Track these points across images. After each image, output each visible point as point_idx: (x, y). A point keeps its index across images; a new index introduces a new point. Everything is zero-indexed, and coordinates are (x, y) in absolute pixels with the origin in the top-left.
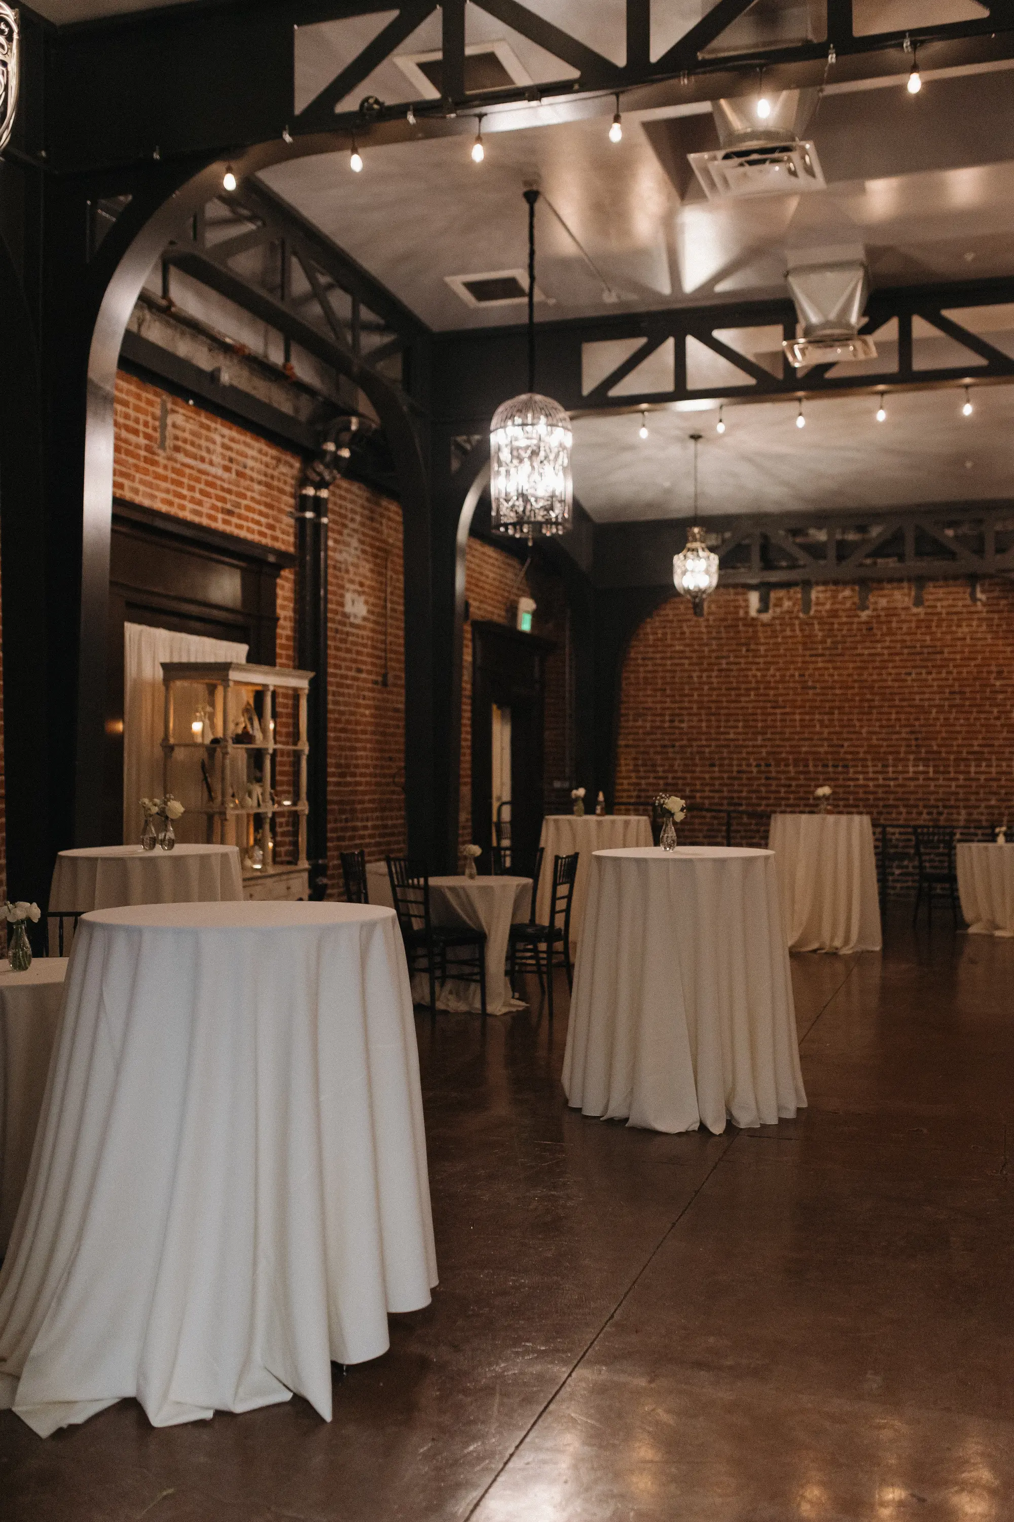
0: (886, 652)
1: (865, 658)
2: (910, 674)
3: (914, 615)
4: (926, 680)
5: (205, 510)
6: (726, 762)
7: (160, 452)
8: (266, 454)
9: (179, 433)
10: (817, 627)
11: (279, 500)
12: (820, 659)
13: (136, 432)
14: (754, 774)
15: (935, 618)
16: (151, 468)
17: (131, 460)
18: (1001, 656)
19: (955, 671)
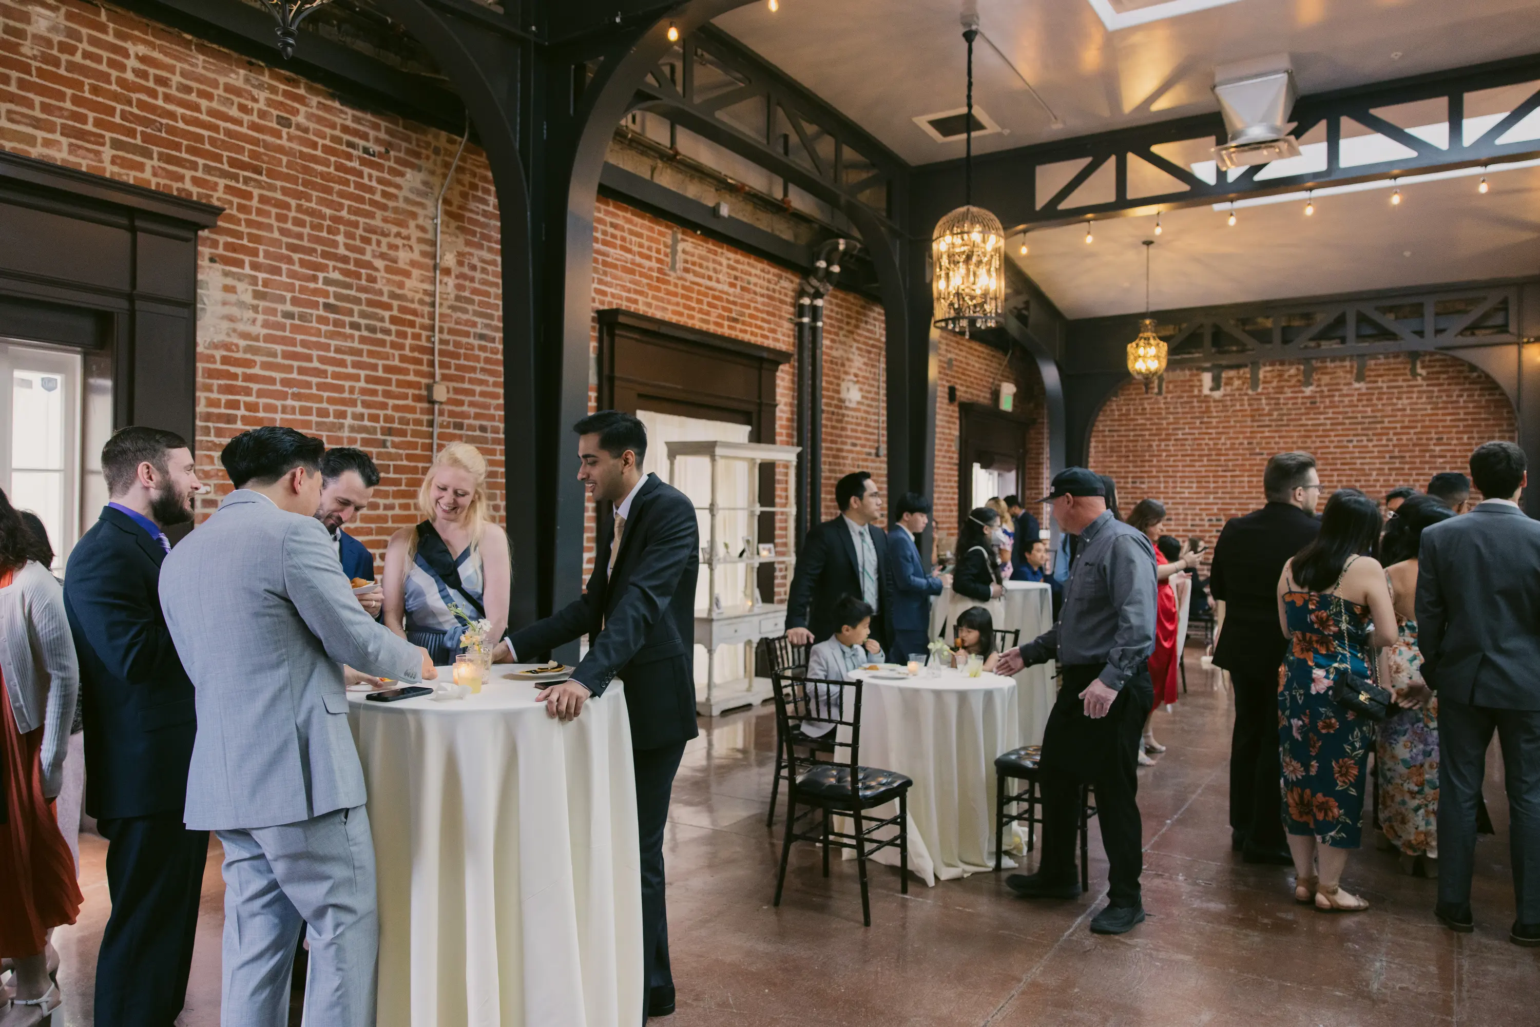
0: (1328, 422)
1: (1309, 428)
2: (1351, 441)
3: (1356, 389)
4: (1366, 446)
5: (712, 319)
6: (1182, 517)
7: (672, 273)
8: (769, 273)
9: (689, 258)
10: (1264, 401)
11: (780, 310)
12: (1267, 429)
13: (649, 258)
14: (1207, 528)
15: (1376, 392)
16: (663, 286)
17: (645, 281)
18: (1440, 424)
19: (1395, 438)
